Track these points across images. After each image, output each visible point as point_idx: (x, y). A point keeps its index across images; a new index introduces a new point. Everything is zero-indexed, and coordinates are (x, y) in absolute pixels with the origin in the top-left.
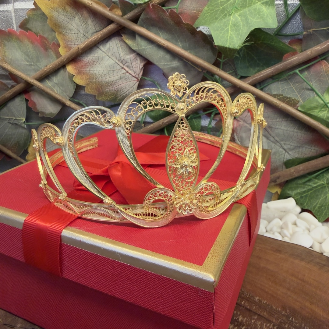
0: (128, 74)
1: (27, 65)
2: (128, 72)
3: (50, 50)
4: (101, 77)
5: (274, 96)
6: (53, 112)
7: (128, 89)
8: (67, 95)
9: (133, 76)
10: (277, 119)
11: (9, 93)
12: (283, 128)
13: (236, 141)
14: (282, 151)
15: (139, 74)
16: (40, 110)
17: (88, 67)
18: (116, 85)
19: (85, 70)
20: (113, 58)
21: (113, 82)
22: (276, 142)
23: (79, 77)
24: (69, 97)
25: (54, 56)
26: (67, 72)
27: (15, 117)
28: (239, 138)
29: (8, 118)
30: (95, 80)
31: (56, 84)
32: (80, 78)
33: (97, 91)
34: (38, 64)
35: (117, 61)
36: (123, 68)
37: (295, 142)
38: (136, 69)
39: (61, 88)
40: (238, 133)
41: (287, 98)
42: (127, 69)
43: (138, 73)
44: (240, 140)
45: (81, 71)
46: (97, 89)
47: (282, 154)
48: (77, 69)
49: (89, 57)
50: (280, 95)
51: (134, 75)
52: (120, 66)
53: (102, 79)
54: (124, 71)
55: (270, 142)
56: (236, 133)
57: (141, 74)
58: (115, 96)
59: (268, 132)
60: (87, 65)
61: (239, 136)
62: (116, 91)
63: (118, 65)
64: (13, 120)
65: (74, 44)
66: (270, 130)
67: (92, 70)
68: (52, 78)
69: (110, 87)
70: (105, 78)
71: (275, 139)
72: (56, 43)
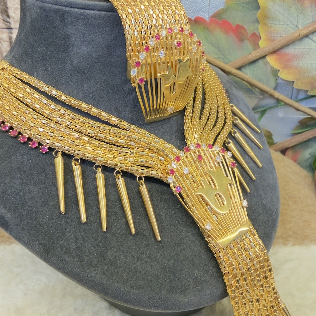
19: (292, 64)
23: (285, 71)
45: (288, 65)
46: (309, 84)
65: (280, 36)
72: (257, 34)
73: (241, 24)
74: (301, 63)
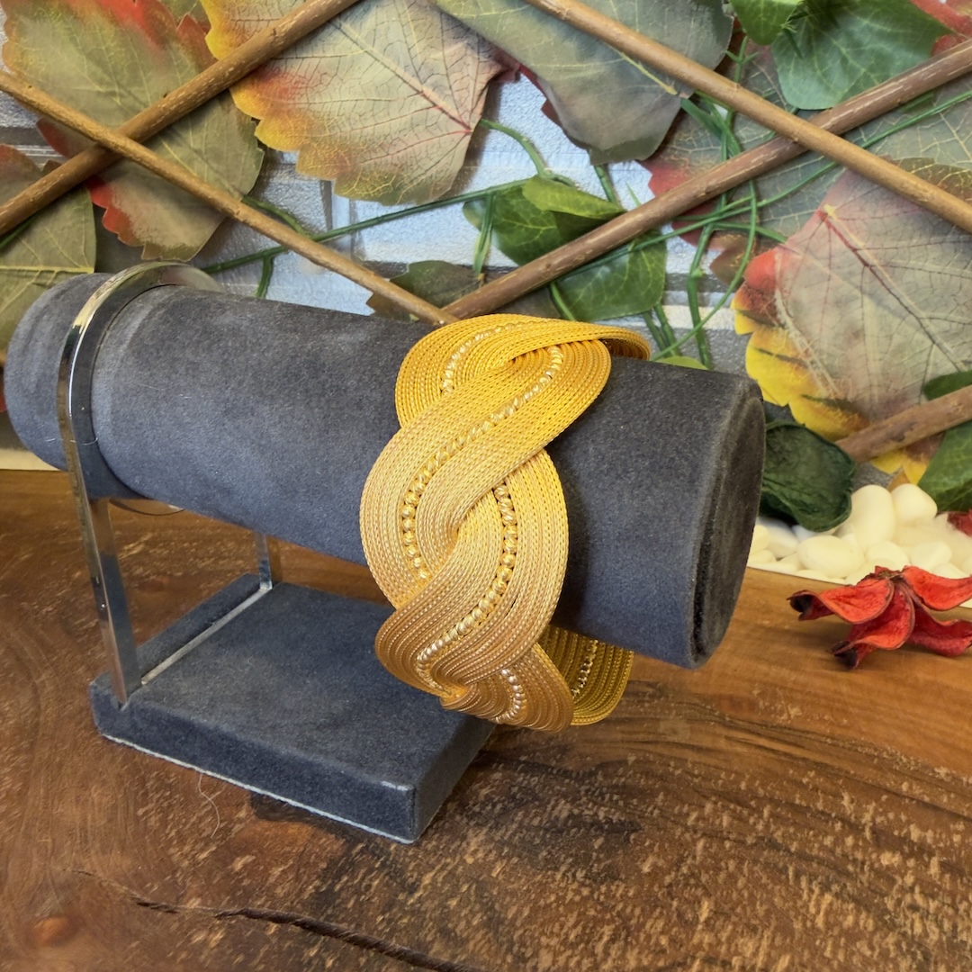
0: (435, 112)
1: (99, 93)
2: (435, 105)
3: (174, 45)
4: (347, 125)
5: (906, 165)
6: (188, 244)
7: (436, 160)
8: (233, 186)
9: (453, 119)
10: (911, 238)
11: (41, 186)
12: (930, 266)
13: (779, 316)
14: (923, 342)
15: (472, 110)
16: (145, 239)
17: (303, 91)
18: (397, 149)
19: (295, 104)
20: (387, 61)
21: (389, 138)
22: (905, 313)
23: (275, 124)
24: (241, 194)
25: (188, 61)
26: (233, 112)
27: (59, 264)
28: (789, 307)
29: (36, 271)
30: (328, 133)
31: (197, 152)
32: (277, 129)
33: (336, 167)
34: (134, 89)
35: (401, 72)
36: (418, 92)
37: (964, 309)
38: (464, 93)
39: (214, 165)
40: (787, 288)
41: (947, 169)
42: (434, 96)
43: (469, 108)
44: (791, 312)
45: (283, 105)
46: (335, 162)
47: (921, 352)
48: (268, 100)
49: (306, 62)
50: (925, 162)
51: (454, 114)
52: (411, 86)
53: (352, 129)
54: (425, 103)
55: (886, 312)
56: (781, 290)
57: (479, 109)
58: (393, 184)
59: (881, 280)
60: (300, 85)
61: (790, 301)
62: (396, 165)
63: (405, 81)
64: (54, 275)
65: (256, 18)
66: (887, 276)
67: (317, 101)
68: (184, 134)
69: (379, 155)
70: (360, 126)
71: (901, 303)
72: (195, 20)
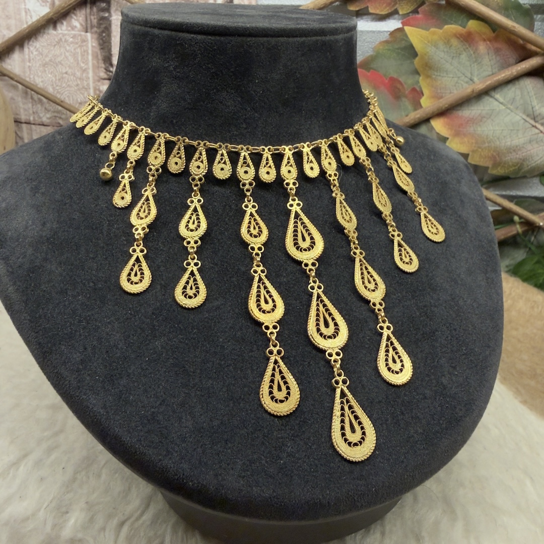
2: (542, 132)
3: (404, 99)
4: (497, 141)
17: (471, 125)
18: (522, 152)
19: (467, 131)
20: (518, 112)
21: (518, 147)
25: (410, 107)
30: (487, 145)
32: (458, 142)
33: (491, 160)
35: (525, 117)
36: (533, 126)
42: (541, 128)
45: (460, 131)
48: (452, 129)
49: (474, 111)
52: (530, 124)
53: (500, 143)
58: (519, 168)
62: (521, 159)
63: (527, 121)
69: (513, 154)
70: (504, 142)
72: (418, 89)
73: (395, 76)
74: (479, 129)
